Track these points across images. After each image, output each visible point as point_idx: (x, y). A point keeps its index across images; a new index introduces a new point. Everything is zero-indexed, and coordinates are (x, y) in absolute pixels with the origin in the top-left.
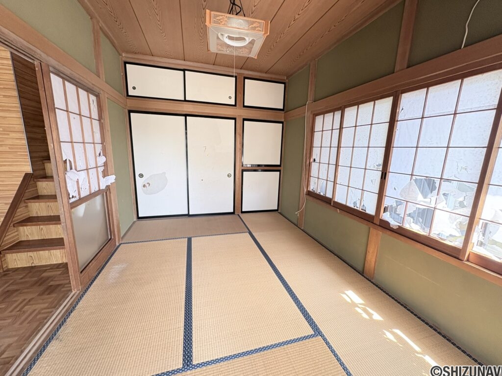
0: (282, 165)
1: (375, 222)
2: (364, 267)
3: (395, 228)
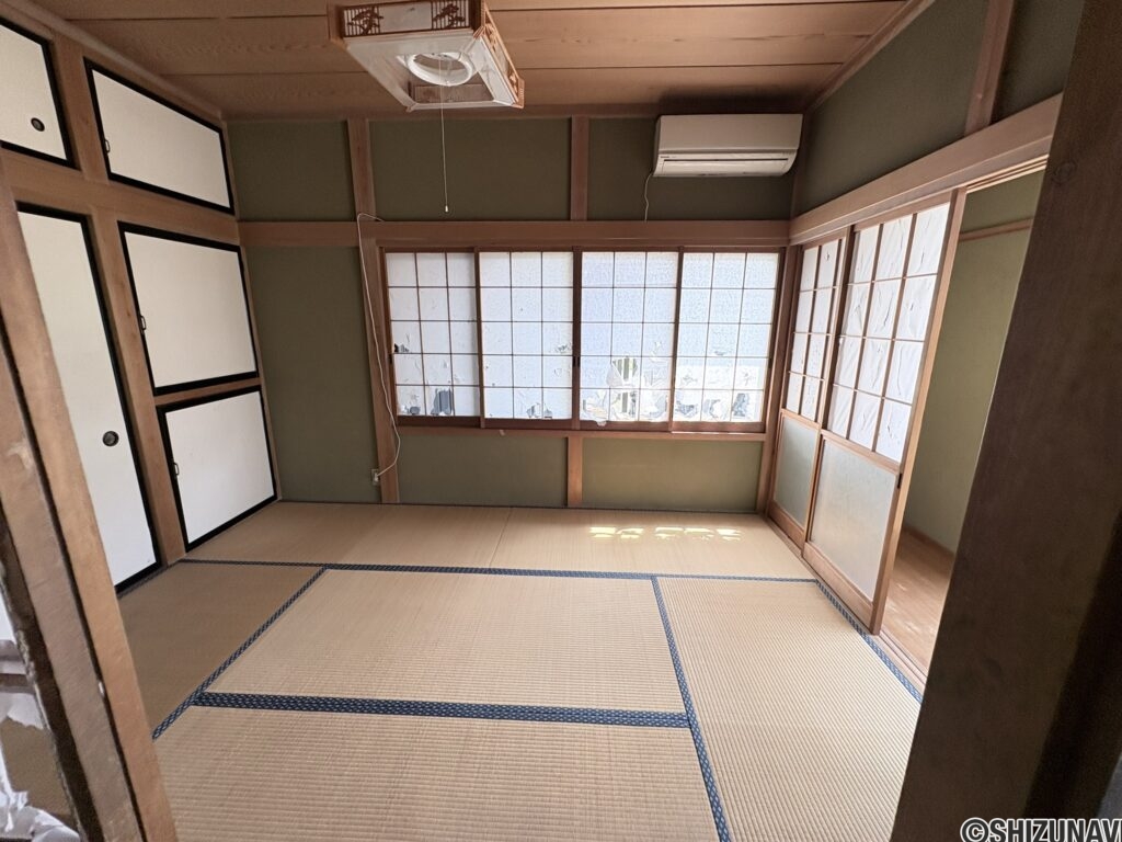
0: (261, 372)
1: (573, 427)
2: (567, 499)
3: (603, 425)
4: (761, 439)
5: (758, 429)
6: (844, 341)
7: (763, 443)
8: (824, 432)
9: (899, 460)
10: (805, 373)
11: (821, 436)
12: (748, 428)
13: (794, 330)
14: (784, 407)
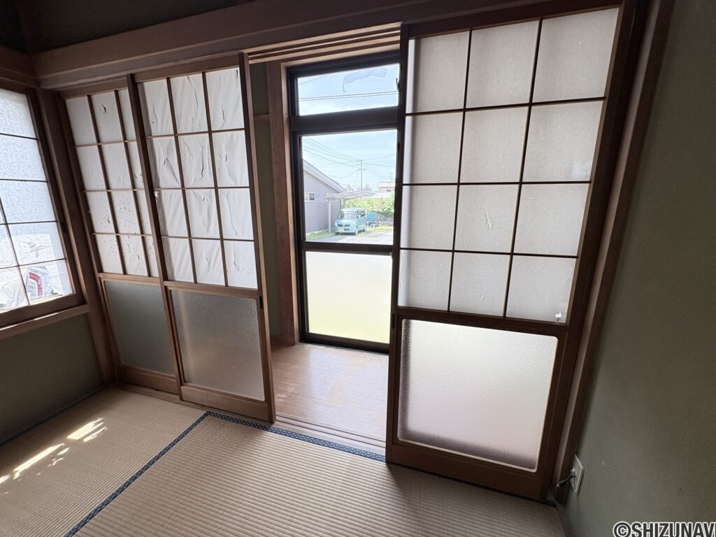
4: (84, 312)
5: (76, 302)
6: (160, 194)
7: (86, 314)
8: (166, 283)
9: (255, 287)
10: (117, 231)
11: (166, 287)
12: (58, 305)
13: (83, 188)
14: (101, 270)
